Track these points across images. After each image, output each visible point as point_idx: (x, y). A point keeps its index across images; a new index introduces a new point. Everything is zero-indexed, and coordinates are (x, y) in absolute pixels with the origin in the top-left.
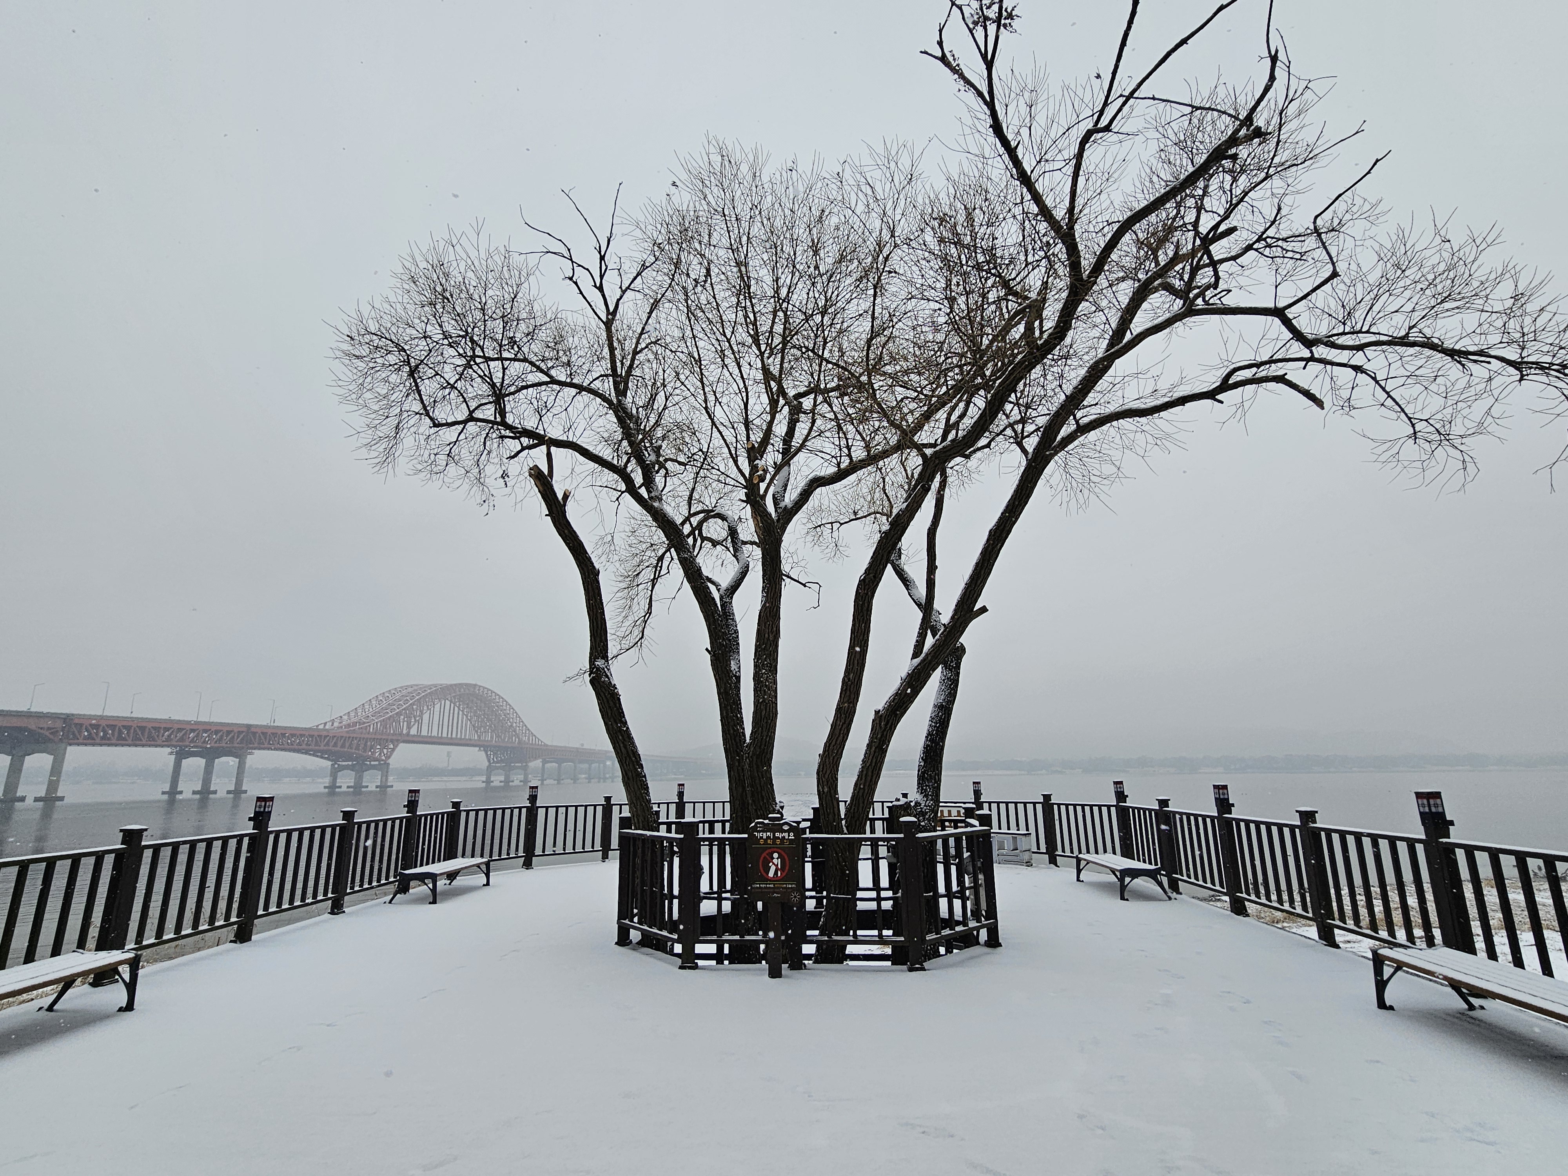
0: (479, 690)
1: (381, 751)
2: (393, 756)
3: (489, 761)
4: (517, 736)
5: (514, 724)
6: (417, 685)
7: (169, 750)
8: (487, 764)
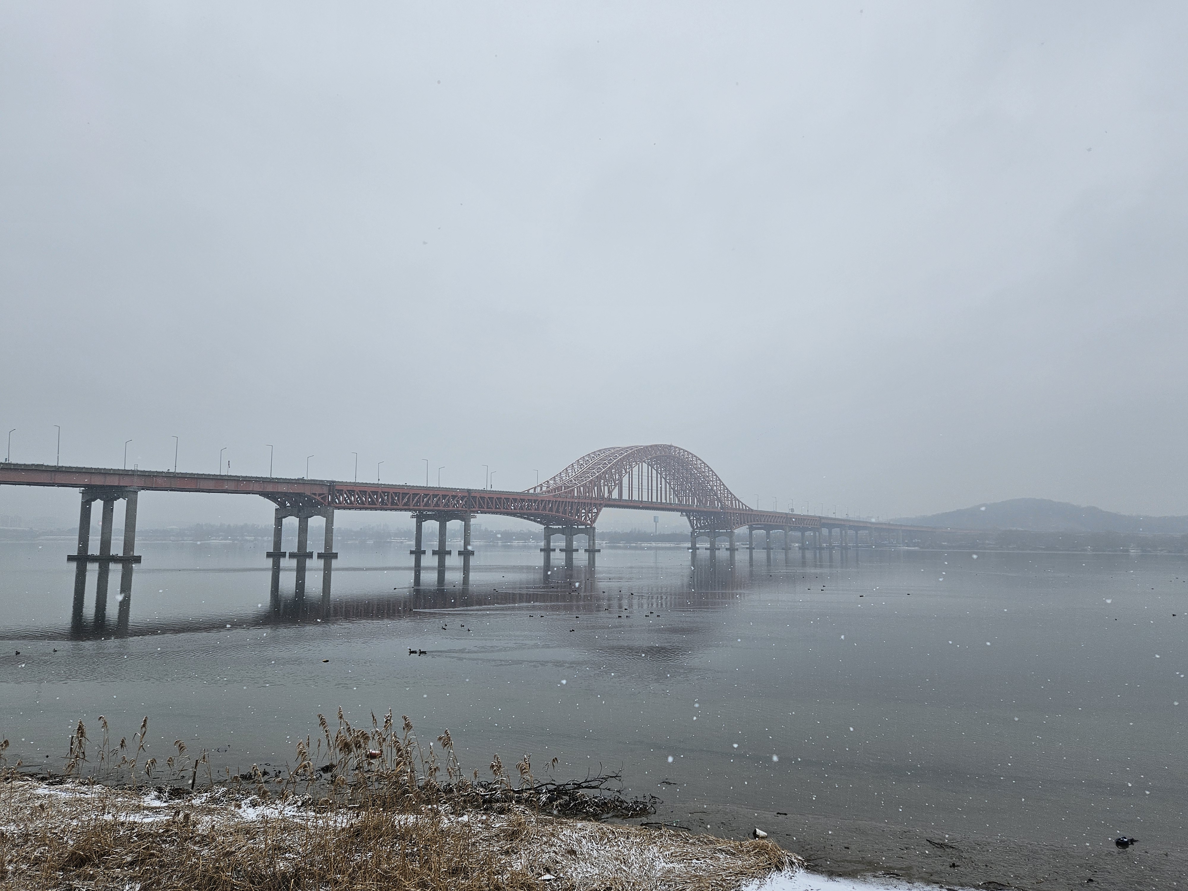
0: (675, 451)
1: (587, 515)
2: (597, 521)
3: (692, 526)
4: (719, 500)
5: (715, 488)
6: (614, 448)
7: (410, 514)
8: (691, 529)
